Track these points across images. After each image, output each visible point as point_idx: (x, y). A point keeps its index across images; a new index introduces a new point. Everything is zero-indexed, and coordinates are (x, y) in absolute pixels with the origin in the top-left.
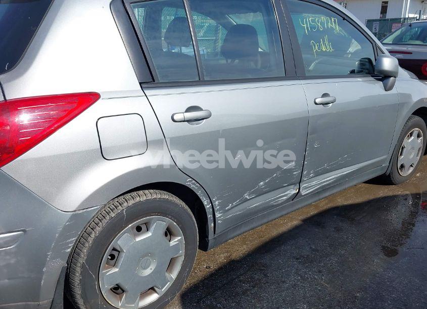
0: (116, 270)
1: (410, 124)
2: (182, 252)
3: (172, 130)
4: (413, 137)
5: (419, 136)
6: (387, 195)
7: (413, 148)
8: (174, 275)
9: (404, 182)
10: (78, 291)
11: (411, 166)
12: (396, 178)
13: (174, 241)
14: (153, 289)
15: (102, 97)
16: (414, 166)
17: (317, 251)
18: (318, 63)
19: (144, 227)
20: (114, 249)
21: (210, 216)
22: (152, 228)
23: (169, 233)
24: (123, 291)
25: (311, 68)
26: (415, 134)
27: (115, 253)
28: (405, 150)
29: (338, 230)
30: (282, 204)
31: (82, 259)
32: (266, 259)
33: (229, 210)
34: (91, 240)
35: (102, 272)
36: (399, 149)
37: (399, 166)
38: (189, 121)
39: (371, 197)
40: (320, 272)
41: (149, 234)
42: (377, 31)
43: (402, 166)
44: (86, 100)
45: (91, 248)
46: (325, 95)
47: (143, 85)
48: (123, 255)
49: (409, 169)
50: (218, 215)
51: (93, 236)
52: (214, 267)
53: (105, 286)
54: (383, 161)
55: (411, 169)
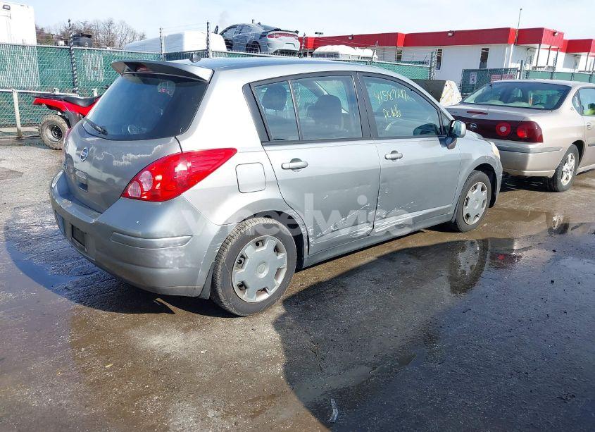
0: (243, 270)
1: (473, 178)
2: (285, 265)
3: (282, 175)
4: (476, 190)
5: (483, 189)
6: (453, 240)
7: (477, 200)
8: (280, 281)
9: (470, 230)
10: (219, 282)
11: (477, 216)
12: (461, 225)
13: (280, 256)
14: (264, 290)
15: (238, 151)
16: (480, 216)
17: (388, 276)
18: (394, 124)
19: (260, 243)
20: (242, 256)
21: (305, 240)
22: (266, 245)
23: (277, 250)
24: (246, 288)
25: (387, 129)
26: (479, 187)
27: (242, 259)
28: (469, 201)
29: (406, 263)
30: (359, 238)
31: (223, 259)
32: (347, 281)
33: (318, 237)
34: (229, 247)
35: (234, 271)
36: (464, 200)
37: (464, 215)
38: (292, 169)
39: (439, 241)
40: (388, 288)
41: (264, 248)
42: (475, 83)
43: (468, 216)
44: (228, 153)
45: (228, 253)
46: (394, 152)
47: (263, 144)
48: (248, 261)
49: (475, 218)
50: (311, 240)
51: (230, 244)
52: (306, 285)
53: (236, 282)
54: (448, 209)
55: (477, 219)
